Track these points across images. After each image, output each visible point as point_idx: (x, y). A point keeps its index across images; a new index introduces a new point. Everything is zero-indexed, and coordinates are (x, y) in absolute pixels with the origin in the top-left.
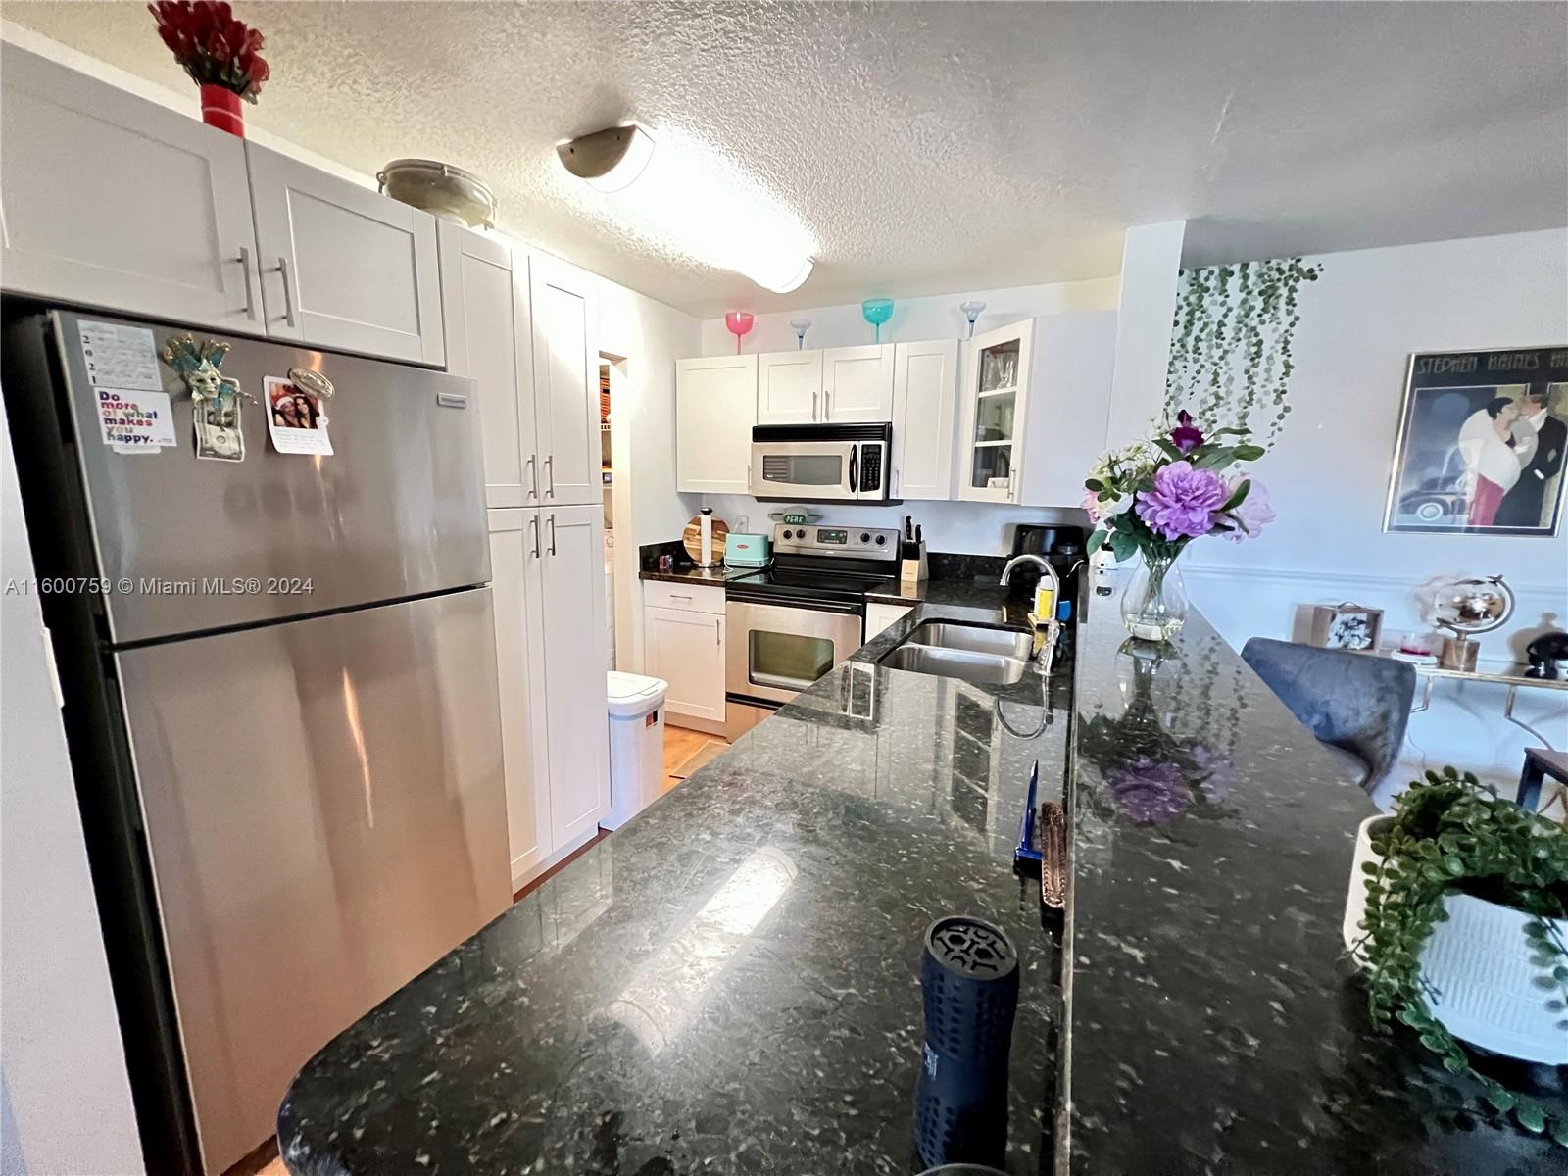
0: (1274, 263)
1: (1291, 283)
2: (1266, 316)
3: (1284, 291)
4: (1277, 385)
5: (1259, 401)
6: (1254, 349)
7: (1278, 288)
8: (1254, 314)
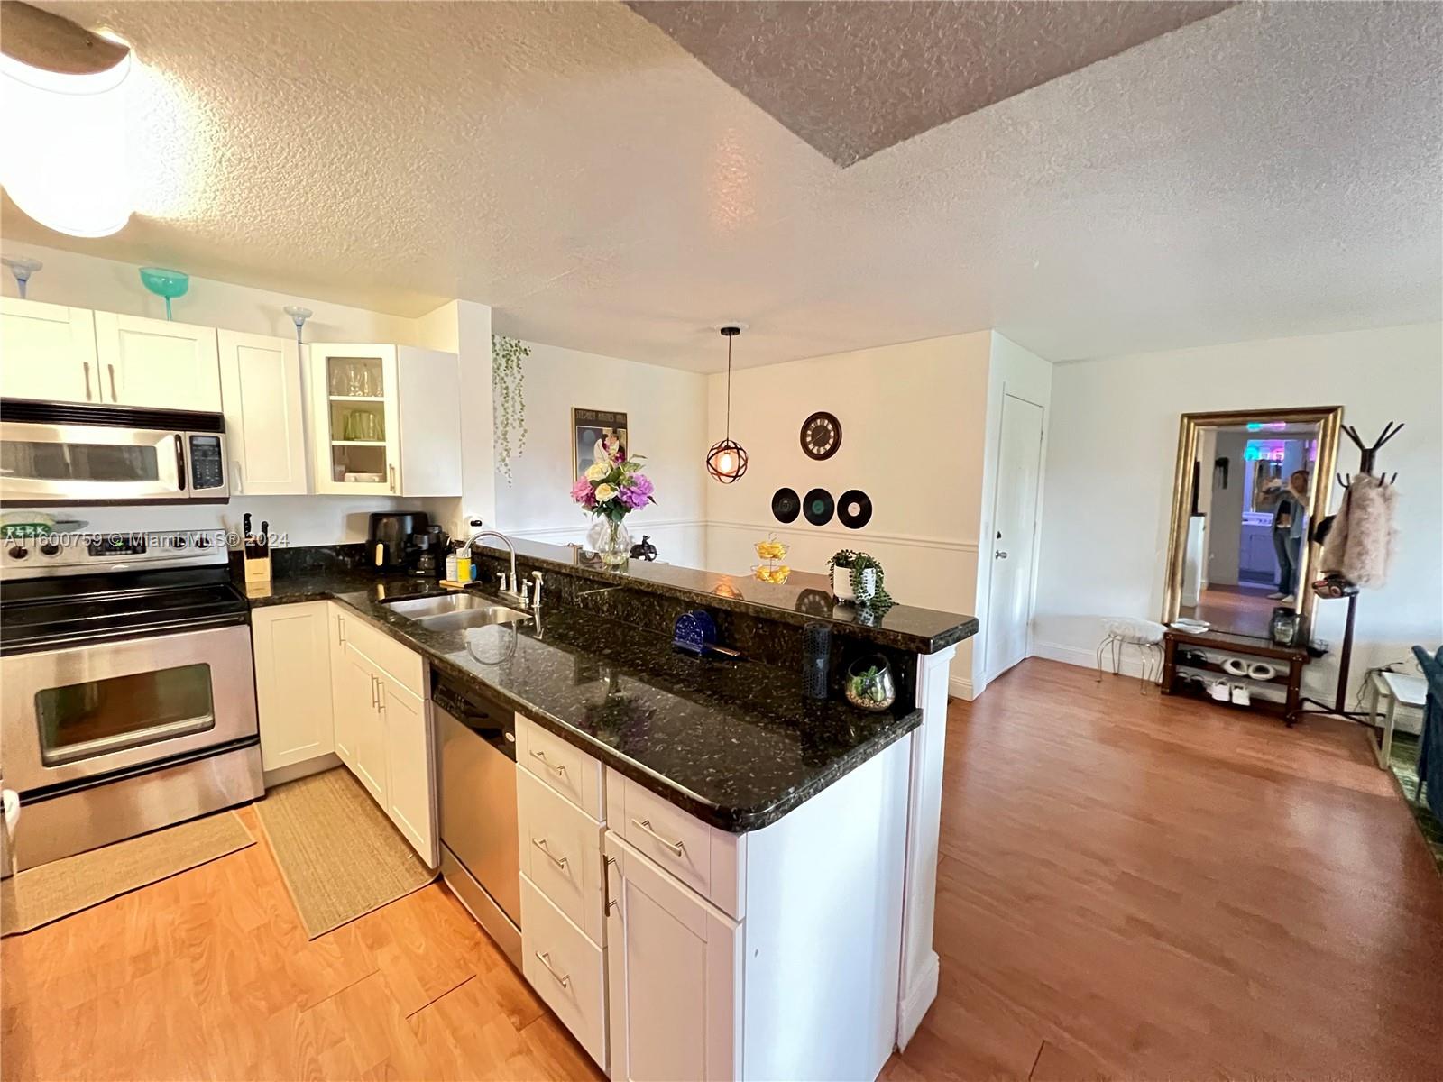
0: (507, 339)
1: (517, 354)
2: (508, 372)
3: (514, 358)
4: (518, 416)
5: (512, 424)
6: (505, 391)
7: (511, 356)
8: (502, 368)
